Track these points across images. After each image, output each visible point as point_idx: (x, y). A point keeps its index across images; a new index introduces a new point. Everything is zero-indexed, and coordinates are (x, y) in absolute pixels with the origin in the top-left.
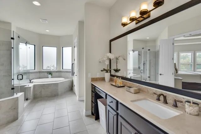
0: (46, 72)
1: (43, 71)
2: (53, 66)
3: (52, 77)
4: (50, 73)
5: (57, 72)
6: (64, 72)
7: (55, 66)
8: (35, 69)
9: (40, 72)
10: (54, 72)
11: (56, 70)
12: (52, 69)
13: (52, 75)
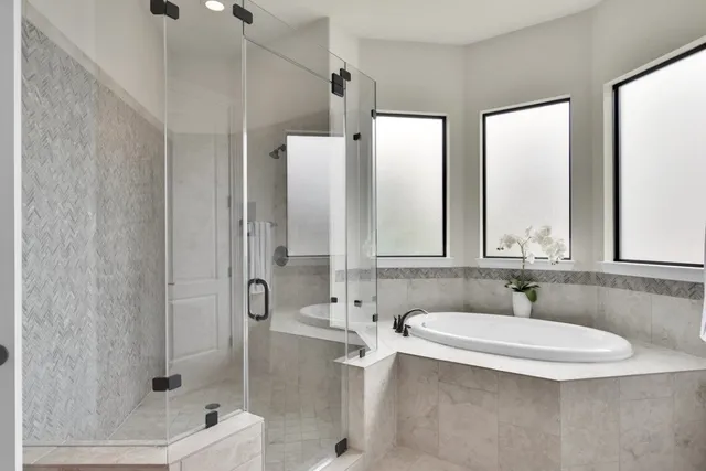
0: (500, 271)
1: (484, 264)
2: (544, 237)
3: (533, 315)
4: (524, 282)
5: (569, 278)
6: (628, 283)
7: (561, 232)
8: (445, 255)
9: (468, 272)
10: (551, 276)
11: (568, 267)
12: (535, 255)
13: (533, 298)
